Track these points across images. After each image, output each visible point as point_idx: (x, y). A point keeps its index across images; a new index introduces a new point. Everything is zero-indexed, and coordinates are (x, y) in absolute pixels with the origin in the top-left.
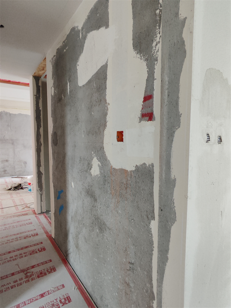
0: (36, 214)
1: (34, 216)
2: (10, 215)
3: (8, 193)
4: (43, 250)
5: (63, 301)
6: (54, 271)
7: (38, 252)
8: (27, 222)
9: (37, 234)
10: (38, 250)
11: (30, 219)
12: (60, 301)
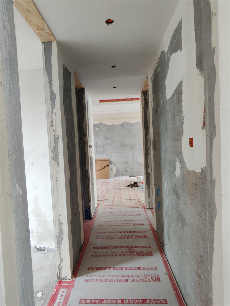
0: (145, 208)
1: (143, 209)
2: (126, 206)
3: (127, 189)
4: (145, 237)
5: (154, 278)
6: (151, 255)
7: (141, 237)
8: (137, 213)
9: (143, 225)
10: (142, 236)
11: (139, 212)
12: (152, 277)
